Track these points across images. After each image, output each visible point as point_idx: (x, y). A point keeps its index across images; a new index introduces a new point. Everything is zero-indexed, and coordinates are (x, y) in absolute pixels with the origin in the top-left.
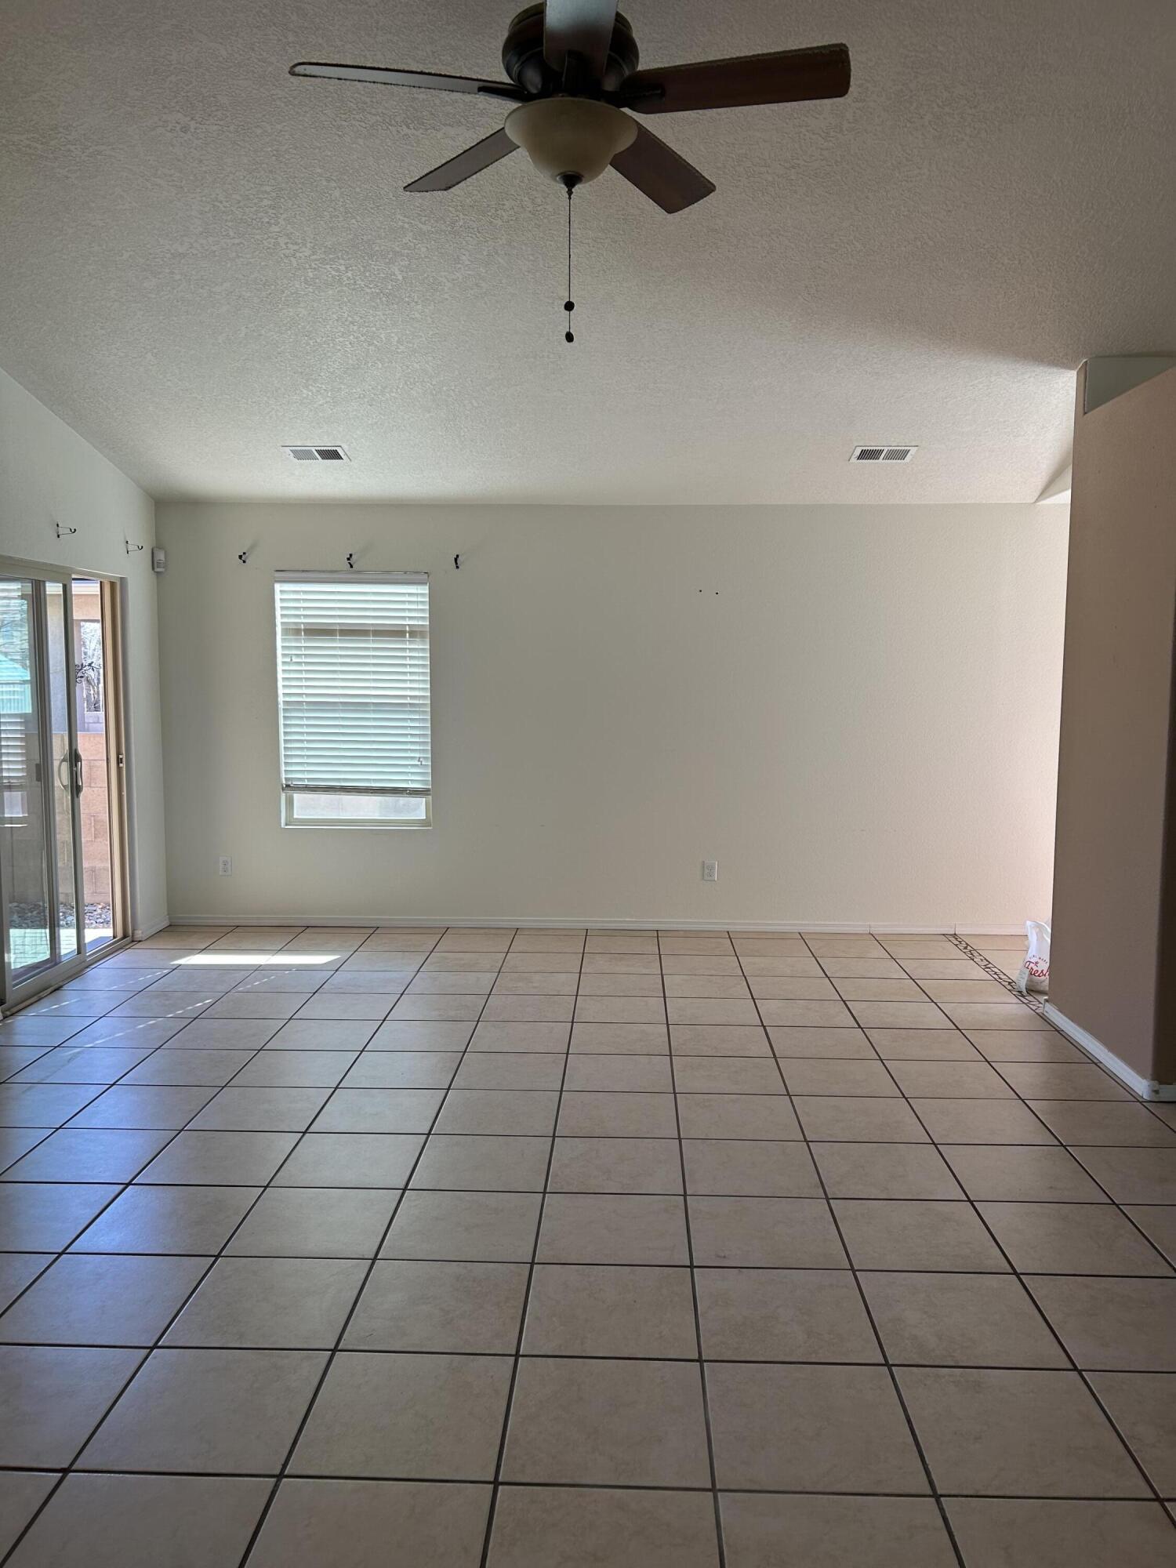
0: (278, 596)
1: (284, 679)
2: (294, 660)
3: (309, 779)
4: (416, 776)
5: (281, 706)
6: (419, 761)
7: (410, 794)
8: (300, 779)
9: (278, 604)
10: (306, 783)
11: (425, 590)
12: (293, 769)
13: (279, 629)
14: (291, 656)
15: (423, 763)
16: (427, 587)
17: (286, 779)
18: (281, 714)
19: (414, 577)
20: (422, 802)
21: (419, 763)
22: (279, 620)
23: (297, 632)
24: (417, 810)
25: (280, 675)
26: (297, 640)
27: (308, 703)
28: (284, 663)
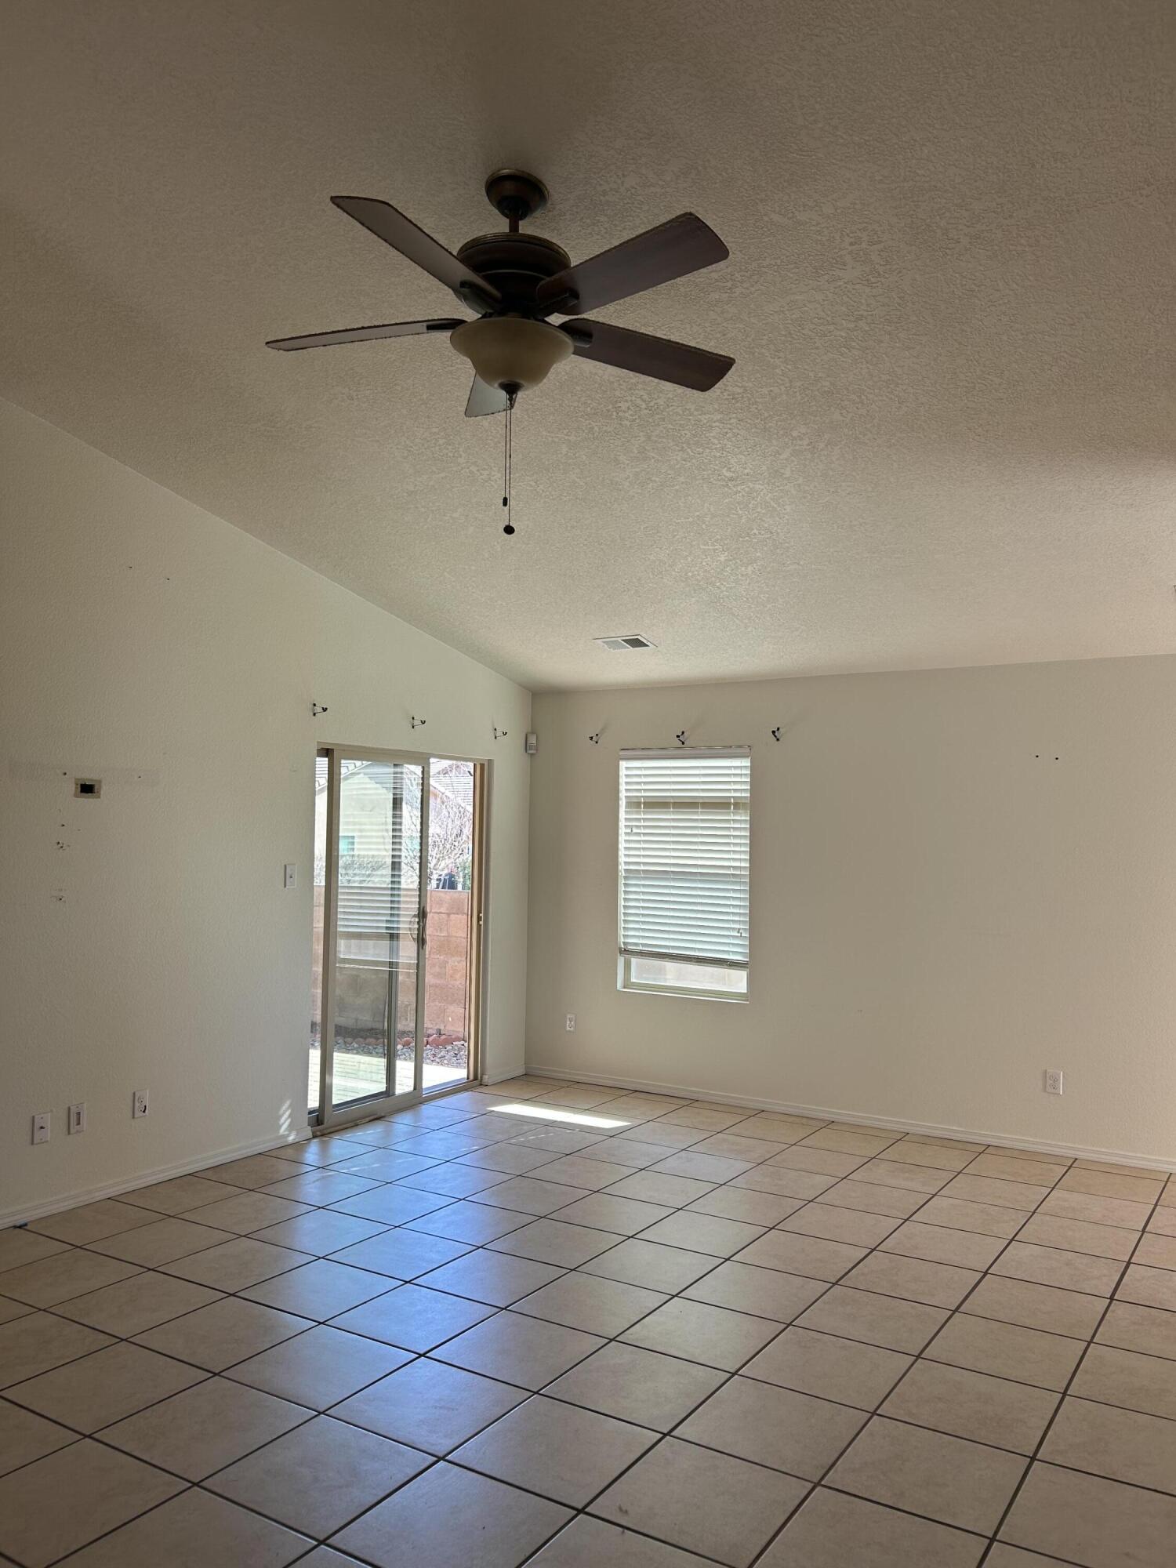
0: (623, 772)
1: (626, 848)
2: (635, 830)
3: (643, 945)
4: (737, 950)
5: (622, 873)
6: (738, 932)
7: (730, 965)
8: (636, 944)
9: (623, 780)
10: (641, 948)
11: (746, 762)
12: (631, 934)
13: (623, 803)
14: (631, 827)
15: (743, 935)
16: (749, 760)
17: (624, 943)
18: (622, 881)
19: (739, 750)
20: (743, 974)
21: (739, 935)
22: (623, 794)
23: (638, 804)
24: (737, 982)
25: (622, 845)
26: (638, 813)
27: (645, 871)
28: (626, 833)
